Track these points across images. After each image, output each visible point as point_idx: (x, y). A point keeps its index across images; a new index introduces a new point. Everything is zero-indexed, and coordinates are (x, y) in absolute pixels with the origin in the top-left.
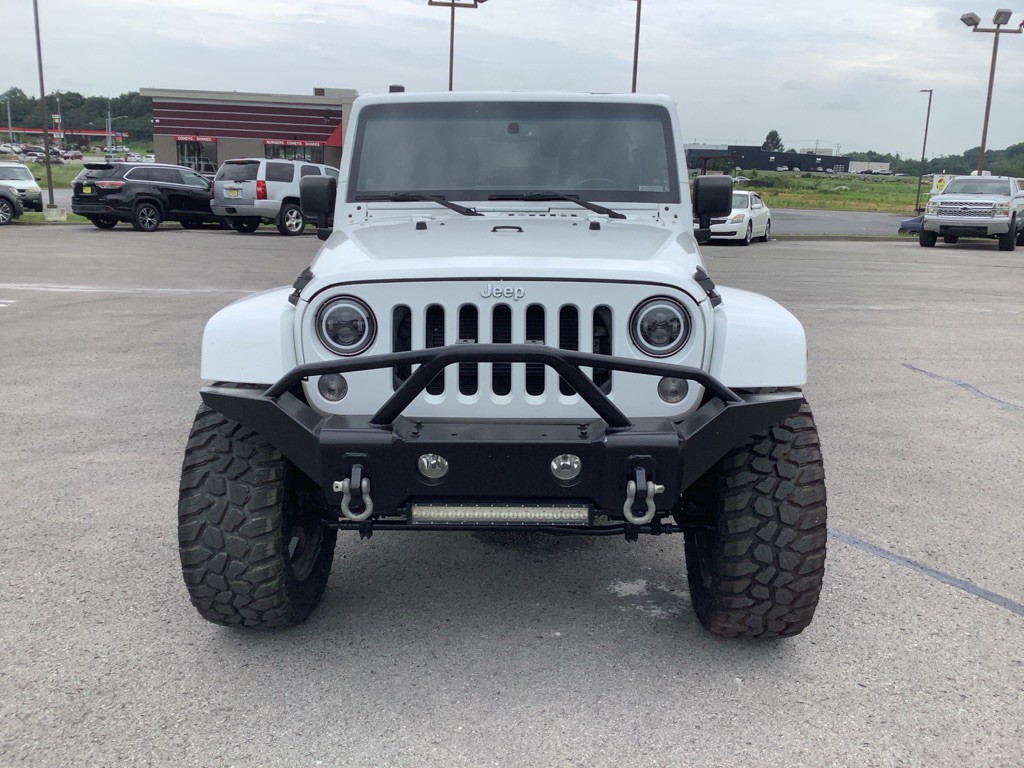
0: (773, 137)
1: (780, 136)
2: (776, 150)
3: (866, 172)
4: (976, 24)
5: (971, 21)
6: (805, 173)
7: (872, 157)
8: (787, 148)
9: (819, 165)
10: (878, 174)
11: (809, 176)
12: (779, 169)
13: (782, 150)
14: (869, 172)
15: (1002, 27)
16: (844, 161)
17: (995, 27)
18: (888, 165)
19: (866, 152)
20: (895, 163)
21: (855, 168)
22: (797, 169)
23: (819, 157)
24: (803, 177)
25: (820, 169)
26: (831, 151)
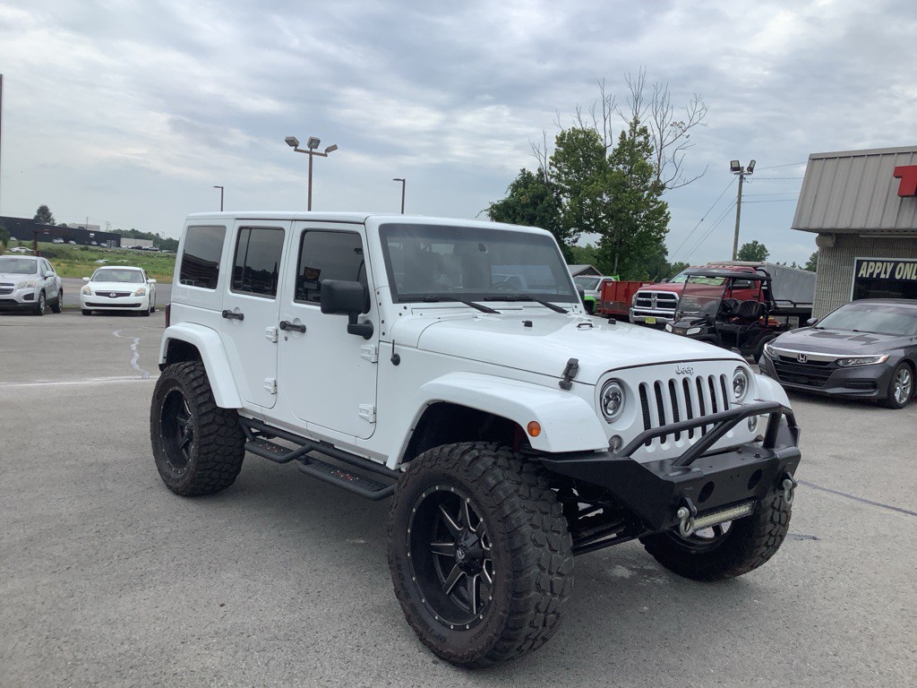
0: (43, 211)
1: (51, 211)
2: (48, 224)
3: (137, 248)
4: (296, 146)
5: (292, 142)
6: (82, 246)
7: (136, 234)
8: (58, 222)
9: (93, 239)
10: (147, 249)
11: (86, 249)
12: (55, 241)
13: (54, 224)
14: (140, 248)
15: (314, 150)
16: (115, 237)
17: (309, 149)
18: (152, 242)
19: (129, 229)
20: (156, 239)
21: (126, 243)
22: (73, 242)
23: (92, 232)
24: (82, 249)
25: (94, 243)
26: (98, 227)
